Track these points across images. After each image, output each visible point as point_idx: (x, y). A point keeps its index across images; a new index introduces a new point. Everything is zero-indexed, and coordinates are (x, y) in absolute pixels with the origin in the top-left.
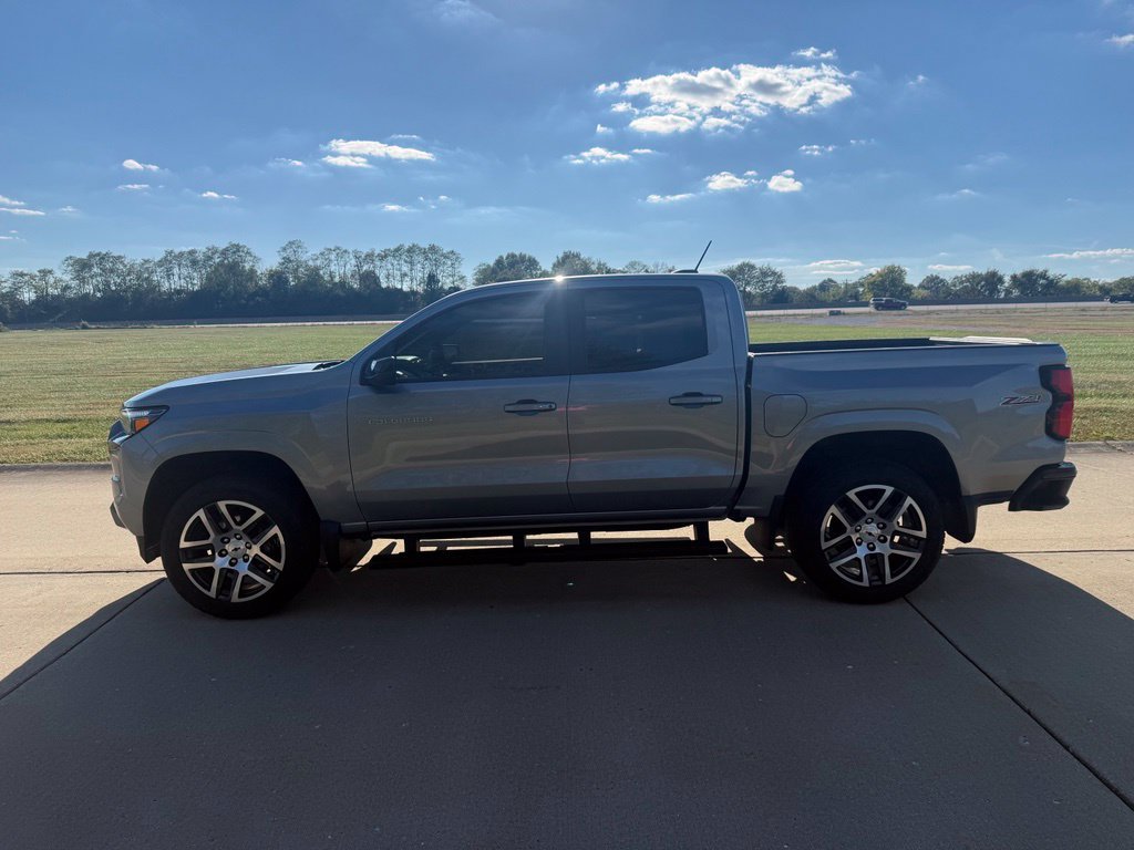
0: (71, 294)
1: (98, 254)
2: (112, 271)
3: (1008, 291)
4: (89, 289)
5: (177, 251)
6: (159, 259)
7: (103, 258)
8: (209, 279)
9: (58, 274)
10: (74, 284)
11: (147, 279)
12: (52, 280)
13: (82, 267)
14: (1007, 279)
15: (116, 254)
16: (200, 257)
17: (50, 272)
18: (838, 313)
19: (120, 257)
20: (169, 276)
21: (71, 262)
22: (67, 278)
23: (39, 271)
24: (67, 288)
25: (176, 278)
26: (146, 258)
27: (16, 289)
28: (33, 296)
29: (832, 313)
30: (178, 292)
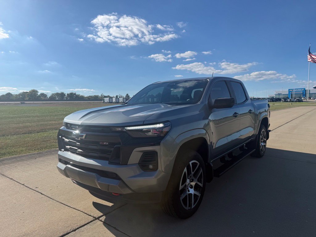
3: (67, 98)
14: (66, 95)
18: (24, 103)
29: (22, 103)
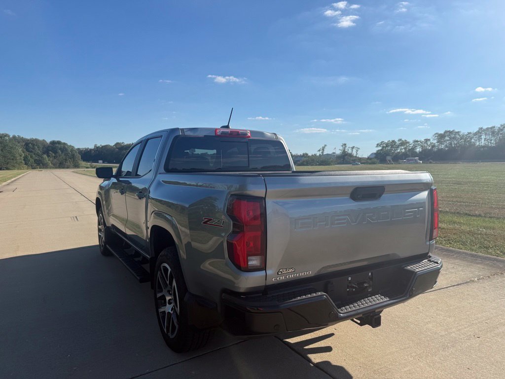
0: (435, 149)
1: (449, 131)
2: (453, 138)
4: (443, 146)
5: (485, 127)
6: (475, 132)
7: (450, 132)
8: (500, 140)
9: (431, 141)
10: (436, 144)
11: (468, 141)
12: (429, 143)
13: (441, 137)
15: (457, 131)
16: (496, 129)
17: (429, 140)
19: (459, 132)
20: (480, 139)
21: (437, 135)
22: (435, 142)
23: (425, 140)
24: (433, 146)
25: (483, 141)
26: (469, 132)
27: (415, 147)
28: (421, 150)
30: (483, 147)
